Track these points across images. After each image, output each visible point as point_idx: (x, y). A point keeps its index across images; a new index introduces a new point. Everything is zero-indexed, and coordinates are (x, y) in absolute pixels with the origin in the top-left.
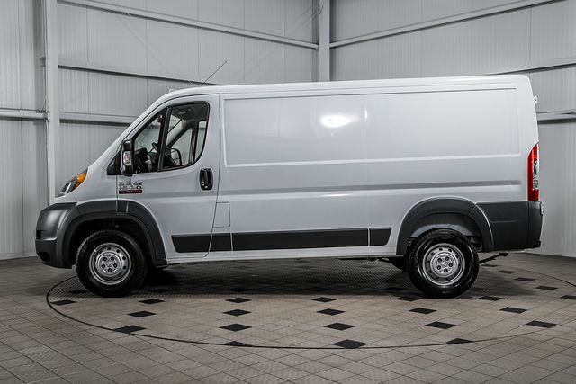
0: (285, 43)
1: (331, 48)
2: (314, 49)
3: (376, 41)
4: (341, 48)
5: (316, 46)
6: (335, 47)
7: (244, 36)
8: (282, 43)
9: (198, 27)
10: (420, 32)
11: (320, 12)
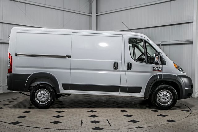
0: (79, 14)
1: (96, 16)
2: (90, 16)
3: (113, 13)
4: (100, 16)
5: (91, 15)
6: (98, 15)
7: (64, 11)
8: (77, 13)
9: (46, 7)
10: (130, 10)
11: (93, 2)
